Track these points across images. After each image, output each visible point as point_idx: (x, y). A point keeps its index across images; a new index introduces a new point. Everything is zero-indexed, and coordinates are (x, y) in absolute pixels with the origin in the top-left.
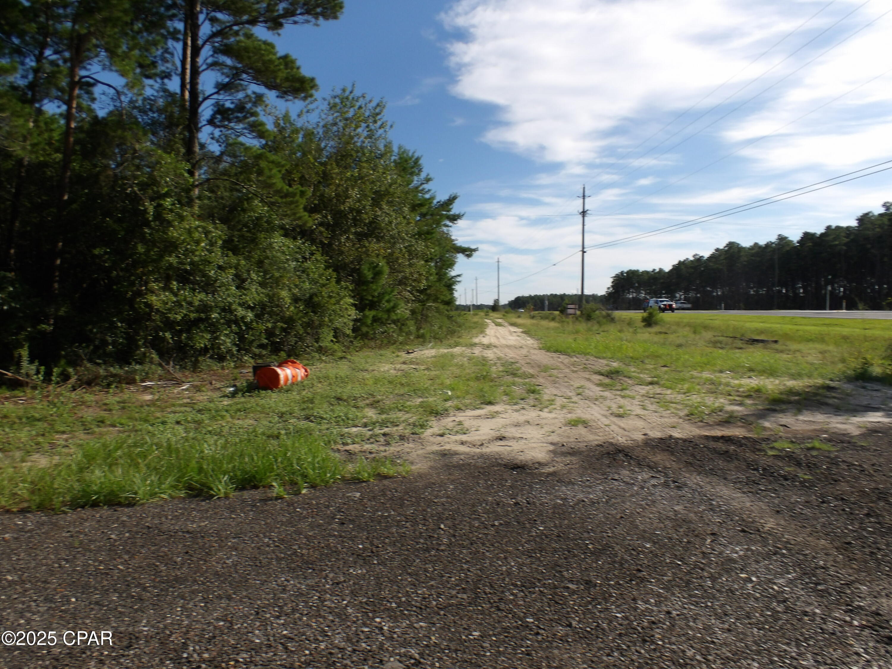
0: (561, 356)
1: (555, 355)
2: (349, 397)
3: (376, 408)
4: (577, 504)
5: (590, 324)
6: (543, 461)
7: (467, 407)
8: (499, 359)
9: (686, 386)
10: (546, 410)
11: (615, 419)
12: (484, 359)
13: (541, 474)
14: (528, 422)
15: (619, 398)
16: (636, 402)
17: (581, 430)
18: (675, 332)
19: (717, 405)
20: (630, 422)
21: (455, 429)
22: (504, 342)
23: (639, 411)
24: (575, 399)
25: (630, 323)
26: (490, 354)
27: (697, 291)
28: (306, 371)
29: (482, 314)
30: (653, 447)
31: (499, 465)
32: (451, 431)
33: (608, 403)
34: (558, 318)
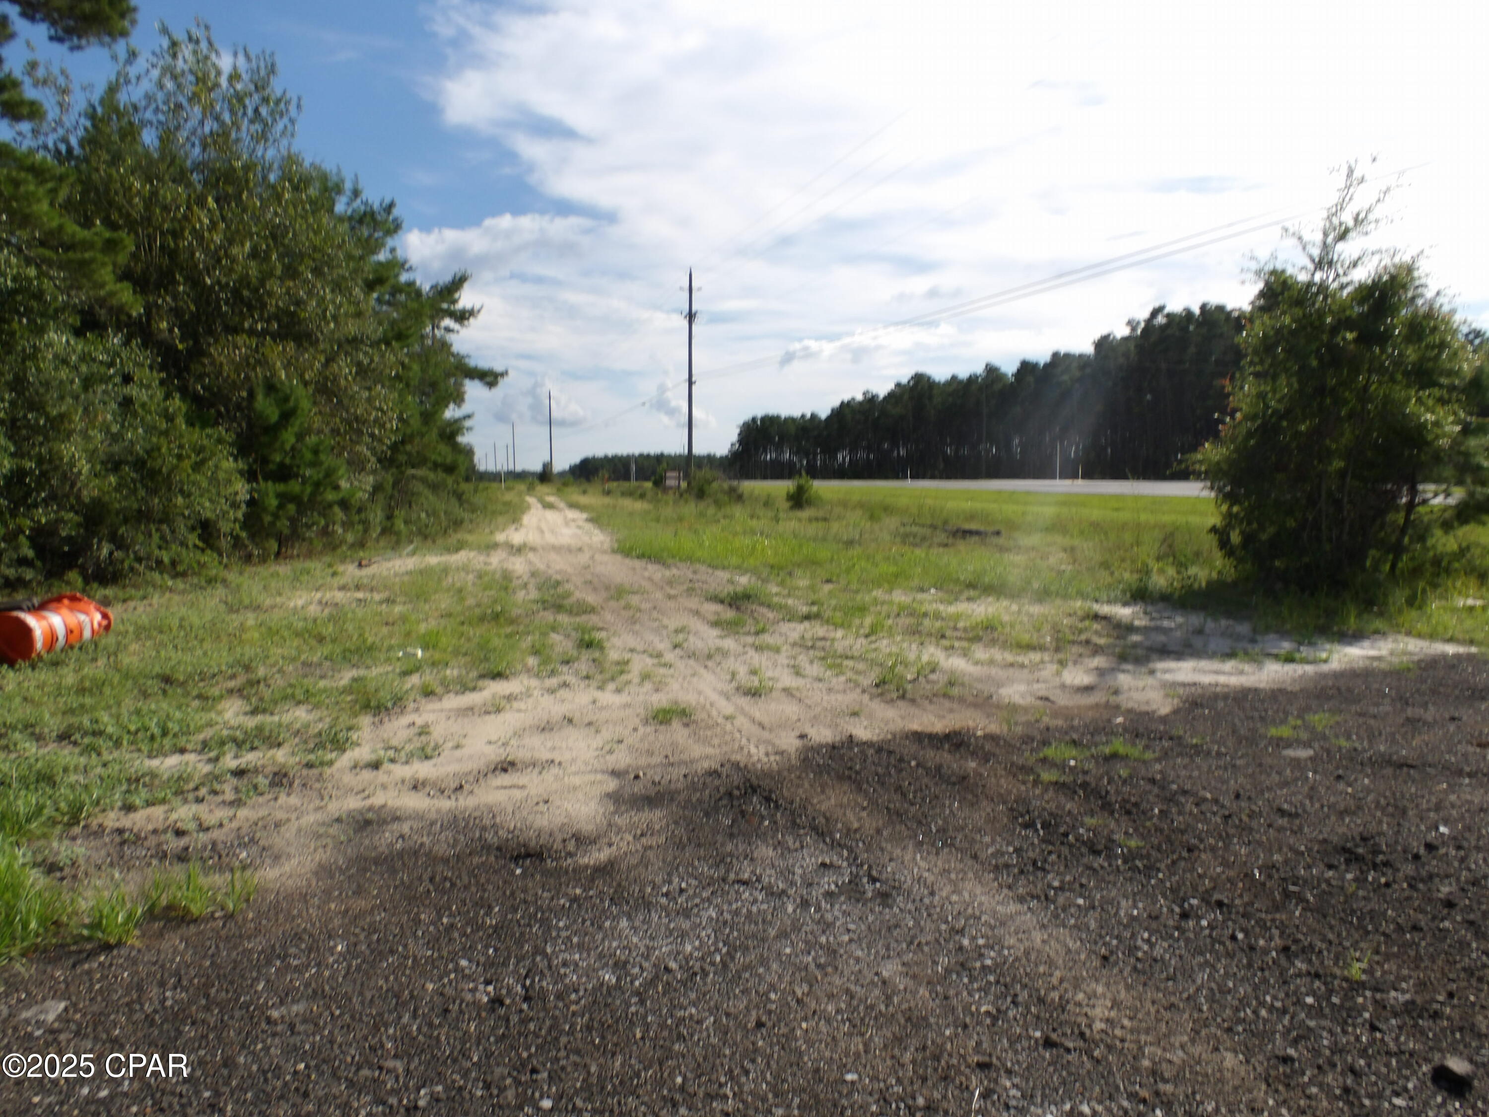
0: (650, 566)
1: (638, 564)
2: (190, 676)
3: (247, 698)
4: (652, 983)
5: (702, 505)
6: (588, 828)
7: (447, 687)
8: (533, 574)
9: (868, 621)
10: (611, 686)
11: (744, 702)
12: (507, 576)
13: (578, 870)
14: (570, 721)
15: (751, 652)
16: (782, 659)
17: (678, 732)
18: (840, 518)
19: (925, 658)
20: (773, 706)
21: (409, 748)
22: (550, 539)
23: (787, 680)
24: (669, 657)
25: (768, 503)
26: (518, 566)
27: (869, 449)
28: (105, 616)
29: (522, 487)
30: (820, 770)
31: (486, 848)
32: (395, 754)
33: (731, 663)
34: (649, 495)
